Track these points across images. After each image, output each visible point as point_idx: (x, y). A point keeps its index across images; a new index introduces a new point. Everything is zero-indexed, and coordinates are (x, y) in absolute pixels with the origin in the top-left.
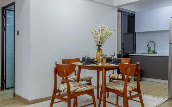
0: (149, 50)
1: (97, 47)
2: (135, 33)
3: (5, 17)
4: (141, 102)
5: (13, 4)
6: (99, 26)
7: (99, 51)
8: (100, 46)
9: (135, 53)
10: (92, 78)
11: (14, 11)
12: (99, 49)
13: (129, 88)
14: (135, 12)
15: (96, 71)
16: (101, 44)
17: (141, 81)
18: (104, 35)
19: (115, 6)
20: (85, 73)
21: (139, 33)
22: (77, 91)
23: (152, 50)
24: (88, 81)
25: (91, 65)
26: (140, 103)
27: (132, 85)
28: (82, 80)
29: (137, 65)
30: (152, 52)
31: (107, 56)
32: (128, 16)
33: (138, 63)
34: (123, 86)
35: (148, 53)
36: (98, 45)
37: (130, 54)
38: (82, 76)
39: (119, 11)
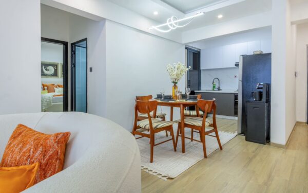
0: (214, 87)
1: (173, 84)
2: (200, 70)
3: (75, 53)
4: (217, 136)
5: (86, 39)
6: (175, 64)
7: (175, 88)
8: (176, 83)
9: (200, 90)
10: (165, 115)
11: (87, 48)
12: (175, 87)
13: (207, 124)
14: (200, 50)
15: (170, 107)
16: (176, 81)
17: (207, 117)
18: (179, 72)
19: (183, 43)
20: (162, 110)
21: (203, 70)
22: (158, 127)
23: (217, 87)
24: (161, 118)
25: (170, 102)
26: (216, 138)
27: (209, 121)
28: (158, 117)
29: (214, 101)
30: (217, 89)
31: (182, 93)
32: (194, 53)
33: (214, 99)
34: (201, 122)
35: (213, 90)
36: (174, 82)
37: (195, 91)
38: (158, 113)
39: (186, 48)
